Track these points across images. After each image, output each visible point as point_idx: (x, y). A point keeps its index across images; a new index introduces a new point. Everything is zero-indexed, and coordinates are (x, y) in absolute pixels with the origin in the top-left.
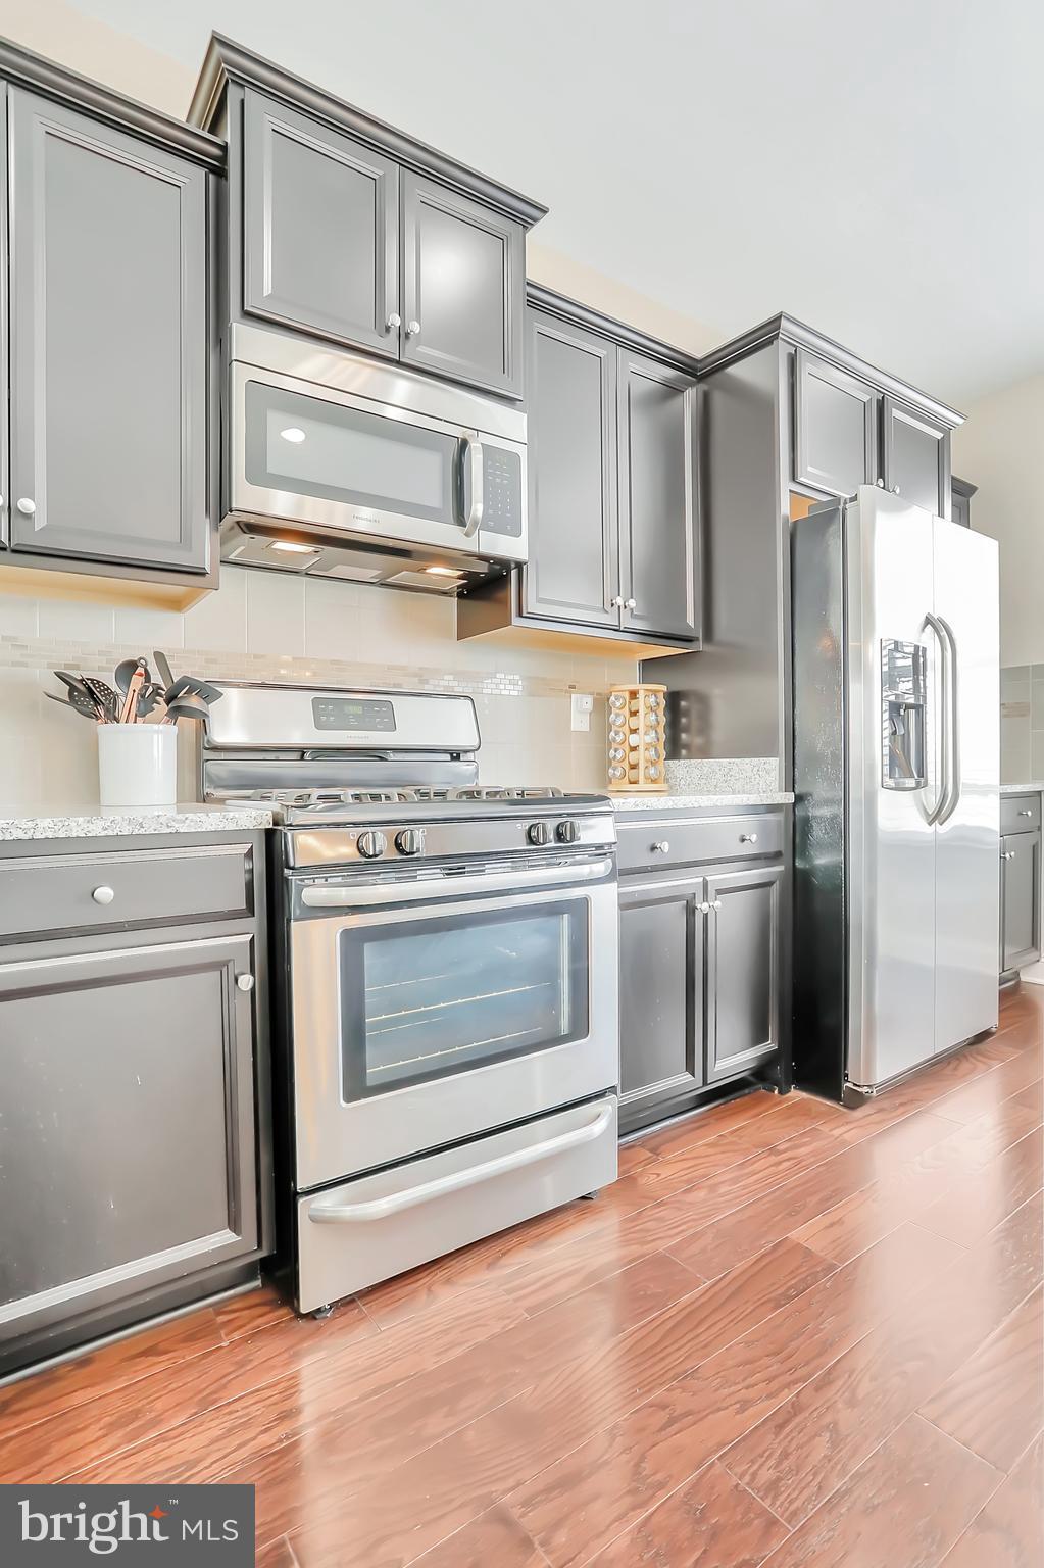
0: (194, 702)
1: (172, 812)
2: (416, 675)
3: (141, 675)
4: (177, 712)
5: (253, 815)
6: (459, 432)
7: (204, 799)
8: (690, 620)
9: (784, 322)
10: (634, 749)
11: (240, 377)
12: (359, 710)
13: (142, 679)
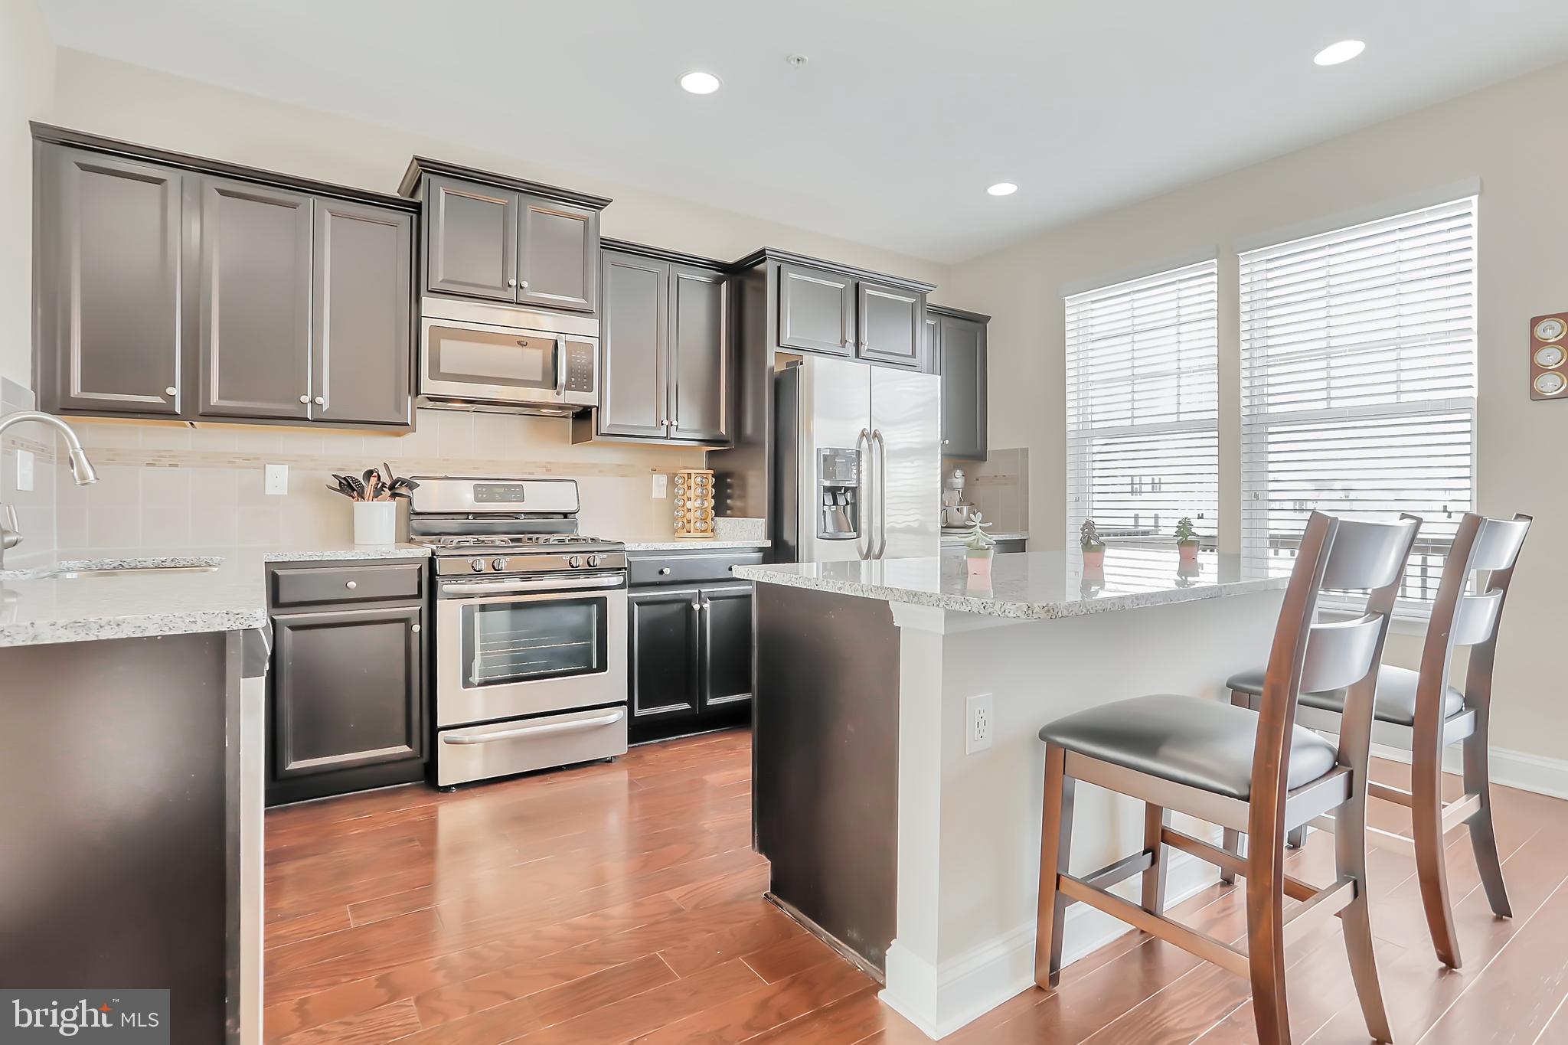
0: (403, 491)
1: (392, 548)
2: (543, 467)
3: (375, 476)
4: (394, 495)
5: (423, 551)
6: (553, 336)
7: (410, 541)
8: (723, 430)
9: (767, 252)
10: (689, 510)
11: (426, 324)
12: (502, 490)
13: (376, 479)
